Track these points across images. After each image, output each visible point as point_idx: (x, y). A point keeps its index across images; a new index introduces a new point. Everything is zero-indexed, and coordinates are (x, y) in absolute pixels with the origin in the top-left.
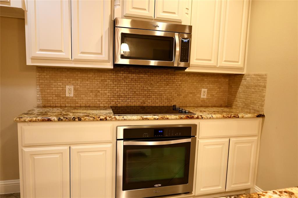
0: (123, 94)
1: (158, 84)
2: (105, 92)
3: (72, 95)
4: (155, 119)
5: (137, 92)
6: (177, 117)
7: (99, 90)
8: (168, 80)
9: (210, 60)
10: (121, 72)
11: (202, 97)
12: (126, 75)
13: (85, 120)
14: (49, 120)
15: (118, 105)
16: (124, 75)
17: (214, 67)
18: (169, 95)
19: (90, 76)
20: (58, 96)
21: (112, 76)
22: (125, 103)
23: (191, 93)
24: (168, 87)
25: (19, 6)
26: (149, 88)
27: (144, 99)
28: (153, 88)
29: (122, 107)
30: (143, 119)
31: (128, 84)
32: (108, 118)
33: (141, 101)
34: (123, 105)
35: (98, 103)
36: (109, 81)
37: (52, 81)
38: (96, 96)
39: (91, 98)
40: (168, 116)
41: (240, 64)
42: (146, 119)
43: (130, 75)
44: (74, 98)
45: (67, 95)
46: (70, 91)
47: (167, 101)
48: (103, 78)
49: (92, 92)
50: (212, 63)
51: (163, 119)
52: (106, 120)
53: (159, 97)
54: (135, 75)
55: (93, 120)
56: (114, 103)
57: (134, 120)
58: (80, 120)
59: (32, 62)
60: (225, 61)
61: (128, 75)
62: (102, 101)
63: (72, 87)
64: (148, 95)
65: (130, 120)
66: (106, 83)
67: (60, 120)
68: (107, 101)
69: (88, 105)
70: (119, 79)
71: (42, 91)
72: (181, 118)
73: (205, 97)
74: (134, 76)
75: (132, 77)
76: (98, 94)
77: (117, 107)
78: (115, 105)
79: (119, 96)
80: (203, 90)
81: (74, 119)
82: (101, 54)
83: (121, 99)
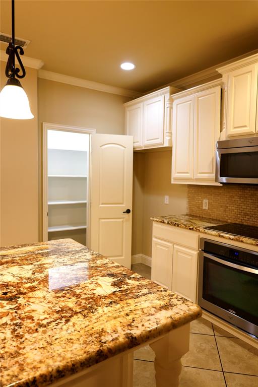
0: (249, 213)
2: (233, 208)
3: (207, 208)
4: (230, 239)
6: (254, 242)
7: (228, 205)
10: (248, 189)
12: (253, 192)
14: (164, 222)
15: (245, 223)
16: (251, 192)
19: (220, 192)
20: (198, 207)
21: (240, 193)
22: (251, 222)
29: (247, 226)
31: (255, 201)
34: (249, 224)
35: (226, 218)
36: (237, 197)
37: (196, 195)
38: (225, 211)
39: (220, 213)
40: (244, 239)
42: (222, 237)
44: (209, 211)
45: (204, 208)
46: (206, 204)
48: (231, 195)
49: (222, 206)
51: (237, 240)
55: (185, 228)
56: (240, 220)
57: (212, 235)
58: (178, 226)
59: (174, 181)
61: (255, 192)
62: (229, 216)
63: (207, 201)
65: (209, 234)
66: (233, 199)
68: (234, 217)
69: (218, 219)
70: (246, 196)
76: (227, 209)
77: (243, 225)
78: (241, 223)
79: (246, 214)
81: (175, 225)
83: (247, 217)
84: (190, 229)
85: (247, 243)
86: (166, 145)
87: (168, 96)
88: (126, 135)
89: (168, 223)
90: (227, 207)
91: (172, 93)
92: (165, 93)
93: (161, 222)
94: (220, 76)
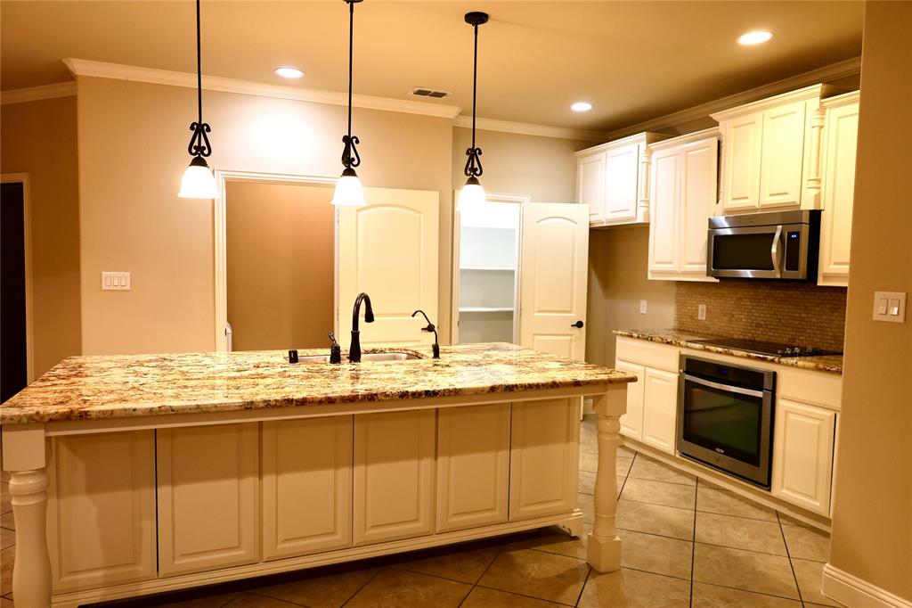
0: (762, 323)
1: (817, 309)
2: (741, 316)
3: (704, 318)
4: (717, 352)
5: (783, 321)
6: (744, 353)
7: (734, 313)
8: (835, 302)
12: (767, 291)
14: (632, 336)
18: (837, 330)
19: (724, 292)
20: (692, 317)
24: (836, 314)
25: (644, 219)
26: (803, 315)
27: (794, 333)
28: (810, 316)
30: (705, 350)
31: (771, 305)
32: (674, 342)
33: (790, 337)
36: (747, 300)
37: (687, 298)
38: (730, 320)
39: (723, 325)
40: (735, 352)
42: (709, 351)
43: (773, 291)
44: (706, 322)
45: (700, 318)
46: (702, 312)
47: (833, 342)
48: (739, 296)
49: (725, 315)
51: (726, 353)
52: (672, 344)
53: (818, 332)
54: (780, 292)
55: (661, 342)
57: (695, 349)
58: (651, 340)
59: (652, 276)
63: (705, 307)
64: (801, 326)
65: (692, 348)
66: (742, 303)
70: (759, 297)
71: (678, 310)
72: (749, 357)
74: (779, 294)
75: (776, 295)
76: (733, 319)
79: (759, 325)
83: (761, 329)
84: (668, 343)
85: (737, 356)
86: (640, 220)
87: (643, 145)
88: (578, 203)
89: (638, 337)
90: (733, 315)
91: (650, 141)
92: (639, 141)
93: (628, 336)
94: (716, 124)
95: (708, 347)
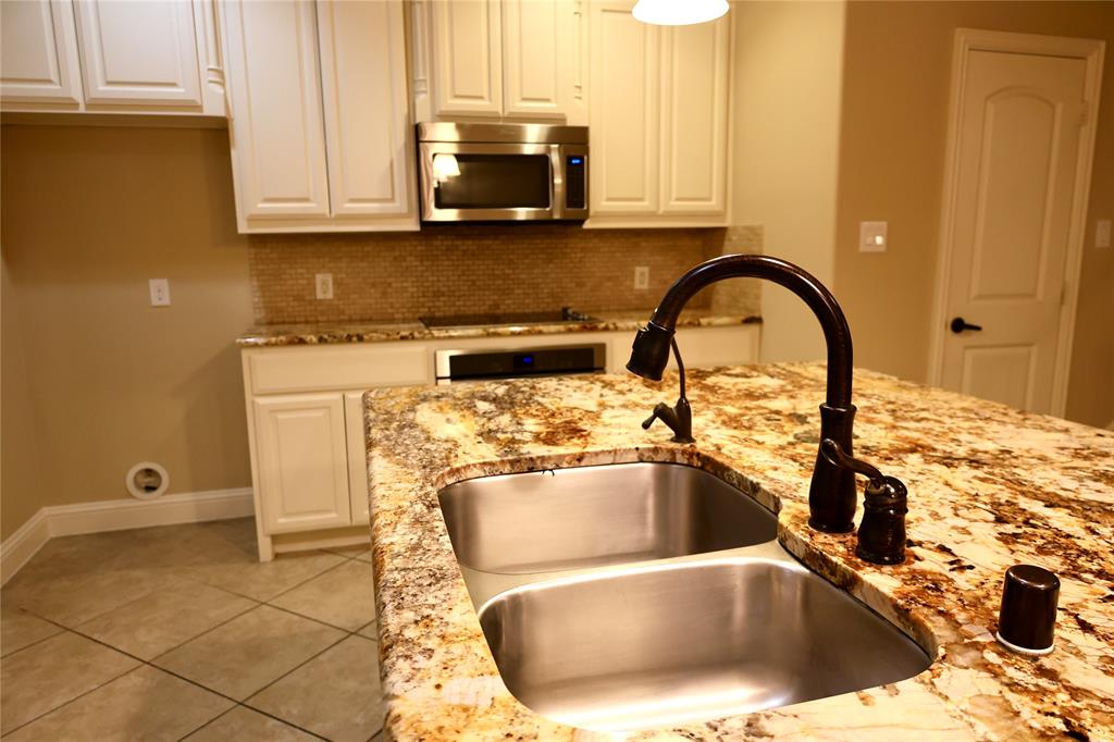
0: (445, 289)
1: (526, 261)
2: (405, 285)
3: (330, 295)
4: (513, 334)
5: (478, 283)
6: (561, 327)
7: (390, 280)
8: (550, 251)
9: (641, 199)
10: (439, 237)
11: (637, 286)
12: (450, 243)
13: (371, 341)
14: (302, 342)
15: (437, 314)
16: (445, 243)
17: (652, 215)
18: (555, 285)
19: (366, 249)
20: (299, 298)
21: (419, 248)
22: (453, 309)
23: (609, 279)
24: (551, 266)
25: (220, 112)
26: (507, 271)
27: (496, 297)
28: (517, 271)
30: (489, 335)
31: (456, 263)
32: (416, 334)
33: (491, 303)
34: (448, 314)
35: (390, 311)
36: (413, 259)
37: (283, 266)
38: (384, 294)
39: (372, 301)
40: (542, 327)
41: (714, 204)
42: (495, 334)
43: (460, 243)
44: (336, 302)
45: (320, 295)
46: (324, 286)
47: (550, 300)
48: (397, 253)
49: (374, 285)
50: (646, 205)
51: (529, 333)
52: (413, 338)
53: (531, 291)
54: (470, 242)
55: (387, 340)
56: (426, 310)
57: (469, 337)
58: (360, 339)
60: (678, 199)
61: (456, 243)
62: (398, 305)
63: (329, 278)
64: (506, 287)
65: (459, 338)
66: (404, 264)
67: (322, 341)
68: (410, 305)
69: (367, 317)
70: (435, 253)
72: (570, 331)
73: (645, 286)
74: (470, 245)
75: (465, 248)
76: (390, 290)
77: (434, 318)
78: (428, 315)
79: (437, 294)
80: (638, 270)
81: (349, 339)
82: (392, 200)
83: (442, 299)
90: (390, 284)
93: (291, 343)
95: (492, 330)
